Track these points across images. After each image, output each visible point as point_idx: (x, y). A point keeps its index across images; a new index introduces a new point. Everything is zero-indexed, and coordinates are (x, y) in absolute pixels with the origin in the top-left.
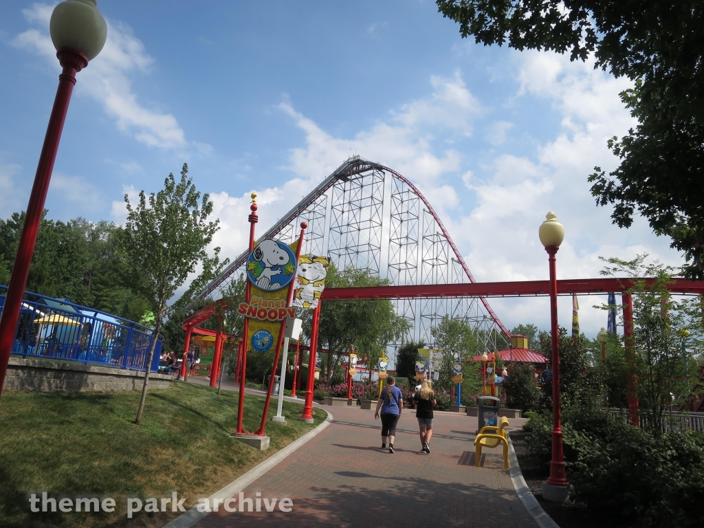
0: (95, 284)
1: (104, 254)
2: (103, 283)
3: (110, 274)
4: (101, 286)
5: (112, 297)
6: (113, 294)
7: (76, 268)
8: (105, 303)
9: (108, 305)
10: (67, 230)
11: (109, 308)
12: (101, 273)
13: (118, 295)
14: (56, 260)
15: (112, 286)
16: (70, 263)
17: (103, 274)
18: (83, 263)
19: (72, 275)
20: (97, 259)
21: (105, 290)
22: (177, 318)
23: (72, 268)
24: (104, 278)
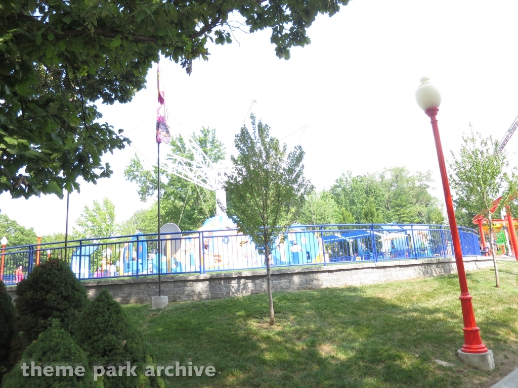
0: (394, 208)
1: (391, 186)
2: (398, 206)
3: (401, 199)
4: (398, 208)
5: (407, 214)
6: (407, 211)
7: (381, 201)
8: (404, 219)
9: (407, 219)
10: (364, 179)
11: (407, 221)
12: (394, 200)
13: (411, 211)
14: (367, 199)
15: (405, 206)
16: (375, 199)
17: (396, 199)
18: (383, 197)
19: (379, 206)
20: (389, 191)
21: (401, 210)
22: (458, 217)
23: (378, 201)
24: (398, 202)
